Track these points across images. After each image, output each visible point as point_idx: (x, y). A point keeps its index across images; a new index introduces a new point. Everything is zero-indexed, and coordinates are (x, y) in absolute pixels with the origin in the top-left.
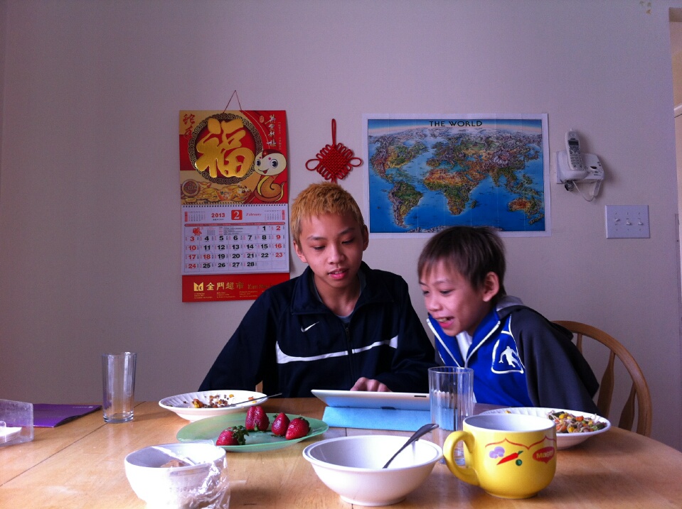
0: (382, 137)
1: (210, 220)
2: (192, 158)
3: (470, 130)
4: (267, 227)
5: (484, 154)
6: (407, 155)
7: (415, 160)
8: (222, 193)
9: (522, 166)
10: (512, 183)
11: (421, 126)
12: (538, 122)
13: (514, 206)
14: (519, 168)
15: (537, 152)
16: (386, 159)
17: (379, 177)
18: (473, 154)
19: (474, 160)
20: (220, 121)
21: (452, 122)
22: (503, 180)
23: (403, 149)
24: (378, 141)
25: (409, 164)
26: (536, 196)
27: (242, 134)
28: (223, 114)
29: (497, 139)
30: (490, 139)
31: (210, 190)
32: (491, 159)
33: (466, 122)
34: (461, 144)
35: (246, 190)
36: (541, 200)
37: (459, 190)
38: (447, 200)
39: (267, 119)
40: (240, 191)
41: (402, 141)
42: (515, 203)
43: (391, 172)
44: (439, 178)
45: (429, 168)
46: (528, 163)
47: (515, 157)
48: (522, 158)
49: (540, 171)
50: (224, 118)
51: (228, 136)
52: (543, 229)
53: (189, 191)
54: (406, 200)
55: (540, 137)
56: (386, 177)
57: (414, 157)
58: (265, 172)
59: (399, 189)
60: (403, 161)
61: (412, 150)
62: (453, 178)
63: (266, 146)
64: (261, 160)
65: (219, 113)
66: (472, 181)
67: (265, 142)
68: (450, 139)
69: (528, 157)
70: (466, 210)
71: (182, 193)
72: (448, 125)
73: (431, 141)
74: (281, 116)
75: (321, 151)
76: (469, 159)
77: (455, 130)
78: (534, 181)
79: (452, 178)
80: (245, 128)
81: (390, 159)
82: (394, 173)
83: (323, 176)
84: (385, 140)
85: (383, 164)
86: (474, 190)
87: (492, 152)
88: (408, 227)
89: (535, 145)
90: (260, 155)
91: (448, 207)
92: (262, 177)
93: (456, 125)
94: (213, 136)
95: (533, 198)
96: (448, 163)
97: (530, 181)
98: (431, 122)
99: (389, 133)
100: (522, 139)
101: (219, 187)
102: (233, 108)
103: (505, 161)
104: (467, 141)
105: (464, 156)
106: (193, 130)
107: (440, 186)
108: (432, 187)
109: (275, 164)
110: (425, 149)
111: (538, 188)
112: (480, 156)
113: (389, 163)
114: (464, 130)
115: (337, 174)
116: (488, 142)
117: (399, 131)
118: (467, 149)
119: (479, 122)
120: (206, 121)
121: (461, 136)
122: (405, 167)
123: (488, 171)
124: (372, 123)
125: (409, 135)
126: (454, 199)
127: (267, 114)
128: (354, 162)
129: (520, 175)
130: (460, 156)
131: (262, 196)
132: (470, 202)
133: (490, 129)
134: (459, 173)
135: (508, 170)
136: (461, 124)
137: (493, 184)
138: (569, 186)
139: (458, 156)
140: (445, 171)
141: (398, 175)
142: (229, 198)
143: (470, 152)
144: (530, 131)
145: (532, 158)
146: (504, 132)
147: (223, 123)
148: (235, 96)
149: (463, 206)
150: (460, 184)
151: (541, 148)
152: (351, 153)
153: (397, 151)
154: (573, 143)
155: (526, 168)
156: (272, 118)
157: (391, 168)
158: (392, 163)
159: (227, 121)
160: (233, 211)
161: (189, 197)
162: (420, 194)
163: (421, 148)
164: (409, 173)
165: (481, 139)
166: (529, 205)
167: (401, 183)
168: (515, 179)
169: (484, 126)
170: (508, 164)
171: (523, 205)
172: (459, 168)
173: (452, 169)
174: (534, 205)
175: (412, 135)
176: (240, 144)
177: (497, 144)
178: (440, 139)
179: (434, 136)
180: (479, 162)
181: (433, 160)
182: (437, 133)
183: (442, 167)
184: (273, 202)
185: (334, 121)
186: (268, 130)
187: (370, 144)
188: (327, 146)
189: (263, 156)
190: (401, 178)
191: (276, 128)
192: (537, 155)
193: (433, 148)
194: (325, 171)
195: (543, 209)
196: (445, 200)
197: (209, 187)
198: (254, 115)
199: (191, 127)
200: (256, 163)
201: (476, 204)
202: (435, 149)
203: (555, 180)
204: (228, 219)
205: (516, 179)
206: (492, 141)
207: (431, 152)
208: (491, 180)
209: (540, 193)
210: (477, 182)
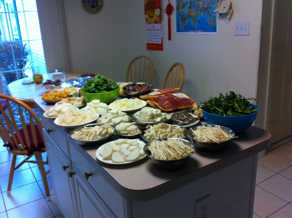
1: (150, 28)
4: (158, 30)
5: (201, 4)
6: (184, 6)
7: (186, 7)
9: (210, 7)
10: (208, 14)
17: (178, 14)
22: (206, 13)
23: (183, 4)
25: (184, 9)
26: (214, 19)
31: (149, 20)
32: (203, 5)
37: (195, 17)
40: (153, 20)
42: (208, 22)
44: (191, 13)
45: (188, 10)
46: (212, 6)
47: (209, 4)
52: (215, 31)
54: (183, 21)
58: (157, 14)
59: (182, 18)
61: (185, 4)
62: (194, 13)
63: (157, 7)
66: (198, 14)
67: (156, 5)
71: (146, 21)
75: (167, 7)
80: (153, 1)
81: (180, 7)
84: (179, 1)
86: (199, 17)
88: (184, 30)
91: (193, 23)
97: (213, 13)
107: (191, 16)
109: (158, 12)
110: (187, 3)
123: (202, 10)
126: (194, 21)
128: (173, 9)
129: (210, 10)
130: (195, 5)
131: (157, 21)
134: (195, 11)
137: (203, 15)
141: (182, 13)
149: (196, 23)
150: (195, 15)
152: (172, 6)
153: (181, 5)
157: (181, 11)
158: (181, 9)
160: (153, 26)
162: (186, 19)
164: (184, 12)
166: (212, 22)
167: (182, 16)
170: (207, 7)
171: (211, 22)
173: (193, 10)
174: (214, 22)
181: (189, 7)
184: (159, 23)
187: (176, 3)
188: (168, 4)
189: (156, 10)
193: (189, 3)
194: (168, 13)
195: (216, 23)
196: (192, 21)
201: (199, 22)
205: (209, 12)
207: (188, 5)
208: (203, 13)
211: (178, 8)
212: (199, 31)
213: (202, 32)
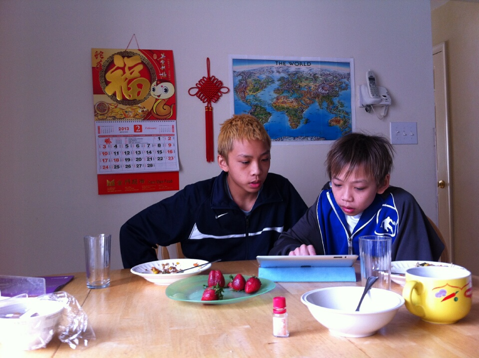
0: (243, 72)
1: (117, 133)
2: (102, 85)
3: (303, 68)
4: (161, 138)
5: (313, 86)
6: (260, 86)
7: (266, 89)
8: (126, 112)
9: (337, 95)
10: (331, 106)
11: (270, 65)
12: (347, 64)
13: (332, 123)
14: (335, 96)
15: (347, 85)
16: (245, 88)
17: (241, 102)
18: (305, 86)
19: (306, 90)
20: (123, 57)
21: (291, 63)
22: (325, 104)
23: (258, 81)
24: (240, 75)
25: (262, 92)
26: (346, 116)
27: (141, 67)
28: (126, 52)
29: (321, 75)
30: (316, 75)
31: (117, 110)
32: (317, 89)
33: (300, 63)
34: (297, 79)
35: (145, 110)
36: (350, 119)
37: (296, 111)
38: (289, 118)
39: (159, 56)
40: (140, 111)
41: (257, 75)
42: (333, 121)
43: (249, 98)
44: (283, 103)
45: (275, 95)
46: (342, 93)
47: (333, 88)
48: (337, 89)
49: (348, 98)
50: (126, 54)
51: (130, 68)
53: (101, 111)
54: (260, 118)
55: (349, 74)
56: (246, 102)
57: (265, 87)
58: (159, 96)
59: (255, 110)
60: (257, 90)
61: (263, 82)
62: (292, 102)
63: (159, 77)
64: (156, 88)
65: (122, 51)
66: (305, 105)
67: (158, 73)
68: (289, 75)
69: (341, 88)
70: (301, 125)
71: (95, 112)
72: (288, 65)
73: (277, 76)
74: (169, 54)
75: (199, 81)
76: (303, 89)
77: (293, 68)
78: (345, 105)
79: (290, 102)
80: (142, 63)
81: (249, 88)
82: (251, 98)
83: (201, 100)
84: (244, 74)
85: (244, 92)
86: (306, 111)
87: (318, 85)
89: (345, 80)
90: (155, 83)
91: (289, 124)
92: (157, 100)
93: (294, 65)
94: (118, 68)
95: (344, 117)
96: (289, 92)
97: (342, 105)
98: (277, 62)
99: (247, 70)
100: (337, 76)
101: (124, 107)
102: (133, 48)
103: (326, 91)
104: (301, 76)
105: (299, 87)
106: (102, 63)
107: (283, 108)
108: (278, 109)
109: (166, 91)
110: (273, 82)
111: (347, 110)
112: (310, 87)
113: (248, 91)
114: (299, 69)
115: (212, 98)
116: (315, 78)
117: (254, 68)
118: (301, 82)
119: (309, 63)
120: (112, 57)
121: (296, 73)
122: (259, 94)
123: (315, 98)
124: (236, 61)
125: (261, 71)
126: (293, 118)
127: (159, 52)
128: (223, 90)
129: (336, 101)
130: (296, 87)
131: (157, 114)
132: (304, 119)
133: (316, 68)
134: (296, 99)
135: (328, 97)
136: (297, 64)
137: (318, 107)
138: (368, 108)
139: (295, 87)
140: (287, 98)
141: (254, 100)
142: (132, 116)
143: (303, 84)
144: (342, 70)
145: (344, 89)
146: (326, 70)
147: (126, 58)
148: (134, 38)
149: (299, 123)
150: (296, 107)
151: (350, 83)
152: (221, 83)
153: (253, 83)
154: (372, 79)
155: (340, 96)
156: (163, 56)
157: (250, 95)
158: (250, 91)
159: (129, 57)
160: (135, 126)
161: (101, 115)
162: (270, 114)
163: (270, 81)
164: (262, 98)
165: (311, 75)
166: (342, 122)
167: (256, 106)
168: (332, 103)
169: (312, 66)
170: (328, 93)
171: (338, 122)
172: (296, 95)
173: (291, 96)
174: (345, 122)
175: (264, 71)
176: (139, 75)
177: (321, 79)
178: (283, 75)
179: (278, 72)
180: (309, 92)
181: (278, 89)
182: (280, 70)
183: (285, 94)
184: (165, 119)
185: (208, 59)
186: (160, 65)
187: (234, 77)
188: (204, 77)
189: (157, 84)
190: (256, 102)
191: (166, 63)
192: (347, 87)
193: (278, 81)
194: (202, 96)
195: (351, 125)
196: (287, 118)
197: (116, 107)
198: (149, 53)
199: (101, 61)
200: (152, 90)
201: (307, 121)
202: (280, 82)
203: (359, 105)
204: (131, 132)
205: (334, 104)
206: (318, 77)
207: (277, 84)
208: (317, 104)
209: (348, 114)
210: (308, 105)
211: (240, 89)
212: (309, 138)
213: (318, 139)
